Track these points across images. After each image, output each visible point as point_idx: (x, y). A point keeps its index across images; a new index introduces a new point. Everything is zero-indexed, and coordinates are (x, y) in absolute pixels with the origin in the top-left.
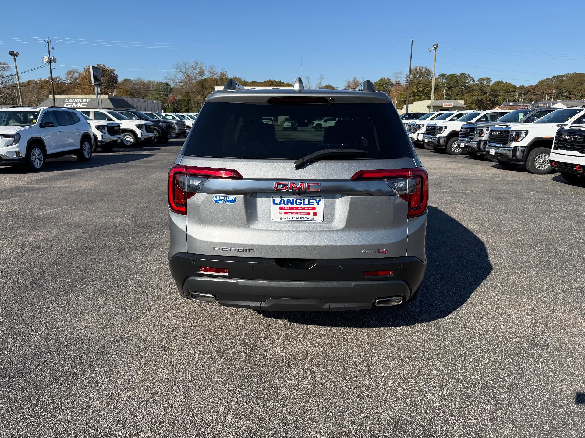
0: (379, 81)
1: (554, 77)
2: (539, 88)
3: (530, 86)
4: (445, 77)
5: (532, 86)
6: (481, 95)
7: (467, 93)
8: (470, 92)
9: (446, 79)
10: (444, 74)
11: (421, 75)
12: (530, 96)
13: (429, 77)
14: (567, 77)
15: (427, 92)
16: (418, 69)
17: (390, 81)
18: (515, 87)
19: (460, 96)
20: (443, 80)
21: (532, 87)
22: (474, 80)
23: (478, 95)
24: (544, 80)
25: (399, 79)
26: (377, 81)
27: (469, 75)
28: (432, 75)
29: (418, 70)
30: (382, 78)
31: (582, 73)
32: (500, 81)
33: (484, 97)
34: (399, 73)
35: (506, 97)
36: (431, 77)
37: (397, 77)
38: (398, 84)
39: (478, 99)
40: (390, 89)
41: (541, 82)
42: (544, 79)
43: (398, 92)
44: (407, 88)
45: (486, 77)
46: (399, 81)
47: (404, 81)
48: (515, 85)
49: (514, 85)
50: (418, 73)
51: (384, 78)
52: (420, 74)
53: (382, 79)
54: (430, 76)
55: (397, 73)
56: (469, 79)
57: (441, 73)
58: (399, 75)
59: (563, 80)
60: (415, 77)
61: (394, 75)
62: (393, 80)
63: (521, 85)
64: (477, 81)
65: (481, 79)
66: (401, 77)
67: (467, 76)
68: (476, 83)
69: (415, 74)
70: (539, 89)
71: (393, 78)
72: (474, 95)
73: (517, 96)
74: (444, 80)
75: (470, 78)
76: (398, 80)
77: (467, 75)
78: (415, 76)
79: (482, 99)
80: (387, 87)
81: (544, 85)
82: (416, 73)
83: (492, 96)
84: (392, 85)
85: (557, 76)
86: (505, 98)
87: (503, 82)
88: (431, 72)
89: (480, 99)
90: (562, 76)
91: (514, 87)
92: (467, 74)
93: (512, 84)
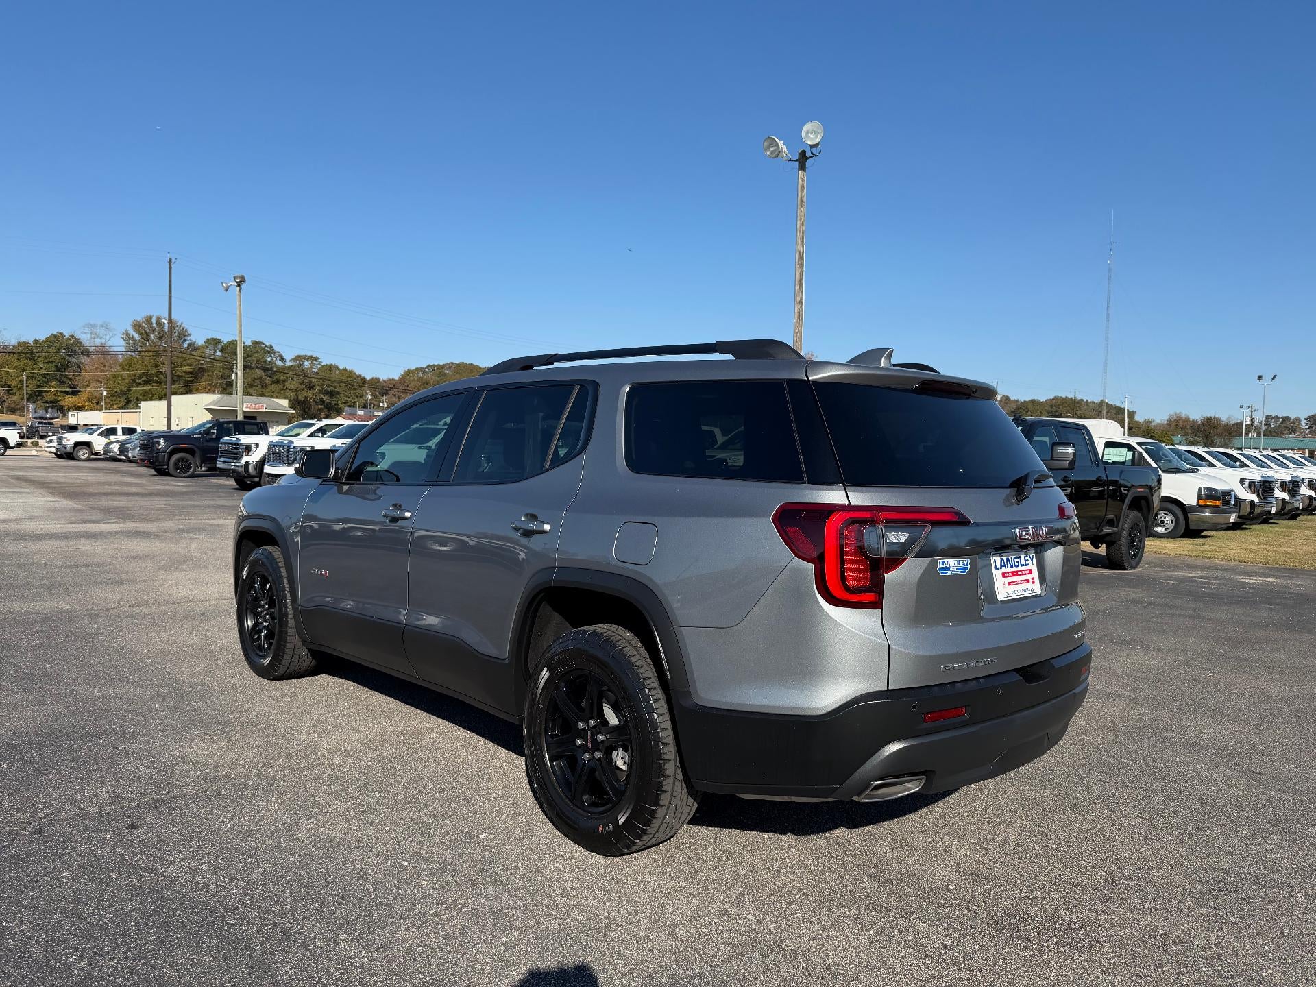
0: (47, 340)
1: (429, 366)
2: (406, 384)
3: (390, 380)
4: (220, 347)
5: (393, 379)
6: (303, 389)
7: (271, 384)
8: (277, 382)
9: (222, 351)
10: (216, 339)
11: (162, 337)
12: (392, 400)
13: (182, 343)
14: (450, 368)
15: (182, 376)
16: (154, 321)
17: (78, 342)
18: (364, 380)
19: (257, 388)
20: (215, 352)
21: (394, 382)
22: (283, 359)
23: (296, 390)
24: (413, 371)
25: (103, 341)
26: (42, 337)
27: (271, 346)
28: (189, 338)
29: (154, 325)
30: (55, 333)
31: (474, 364)
32: (331, 365)
33: (310, 394)
34: (102, 326)
35: (349, 398)
36: (187, 342)
37: (95, 336)
38: (103, 352)
39: (298, 398)
40: (80, 362)
41: (408, 373)
42: (413, 368)
43: (103, 371)
44: (129, 364)
45: (309, 354)
46: (103, 346)
47: (117, 344)
48: (363, 376)
49: (360, 376)
50: (153, 331)
51: (62, 334)
52: (159, 333)
53: (55, 336)
54: (185, 340)
55: (94, 326)
56: (273, 356)
57: (209, 337)
58: (101, 331)
59: (445, 374)
60: (148, 340)
61: (87, 330)
62: (86, 339)
63: (374, 376)
64: (291, 361)
65: (298, 357)
66: (108, 337)
67: (266, 348)
68: (288, 364)
69: (146, 333)
70: (408, 386)
71: (84, 335)
72: (287, 388)
73: (370, 397)
74: (219, 353)
75: (274, 353)
76: (98, 342)
77: (266, 346)
78: (145, 336)
79: (306, 397)
80: (70, 356)
81: (414, 380)
82: (148, 331)
83: (325, 393)
84: (86, 352)
85: (434, 366)
86: (346, 399)
87: (337, 368)
88: (186, 331)
89: (301, 398)
90: (443, 367)
91: (362, 380)
92: (268, 344)
93: (357, 373)
